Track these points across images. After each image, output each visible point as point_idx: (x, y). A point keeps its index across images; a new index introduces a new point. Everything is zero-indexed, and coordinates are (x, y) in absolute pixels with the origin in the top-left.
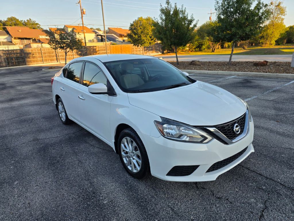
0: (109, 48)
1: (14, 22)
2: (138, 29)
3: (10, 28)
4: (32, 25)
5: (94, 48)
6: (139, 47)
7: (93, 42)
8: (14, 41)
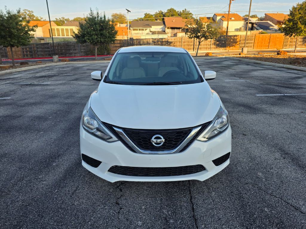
0: (254, 37)
1: (172, 13)
2: (296, 13)
3: (167, 19)
4: (185, 15)
5: (235, 38)
6: (292, 37)
7: (240, 30)
8: (167, 30)
